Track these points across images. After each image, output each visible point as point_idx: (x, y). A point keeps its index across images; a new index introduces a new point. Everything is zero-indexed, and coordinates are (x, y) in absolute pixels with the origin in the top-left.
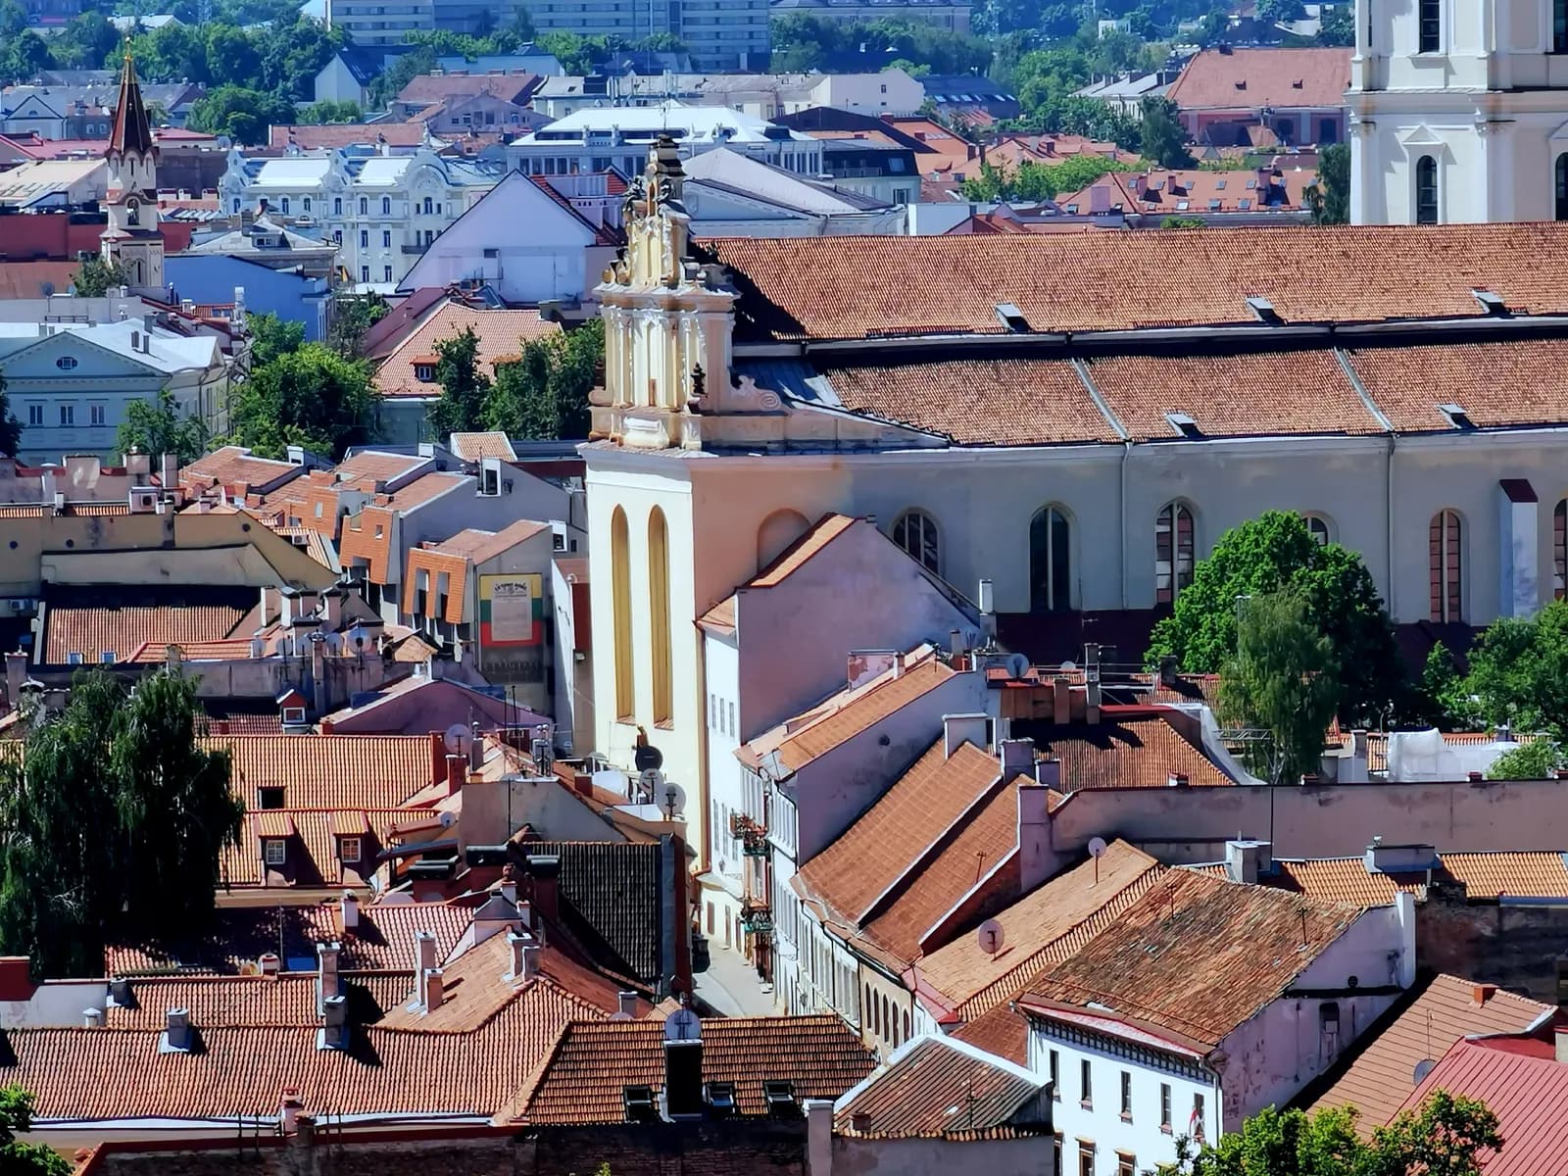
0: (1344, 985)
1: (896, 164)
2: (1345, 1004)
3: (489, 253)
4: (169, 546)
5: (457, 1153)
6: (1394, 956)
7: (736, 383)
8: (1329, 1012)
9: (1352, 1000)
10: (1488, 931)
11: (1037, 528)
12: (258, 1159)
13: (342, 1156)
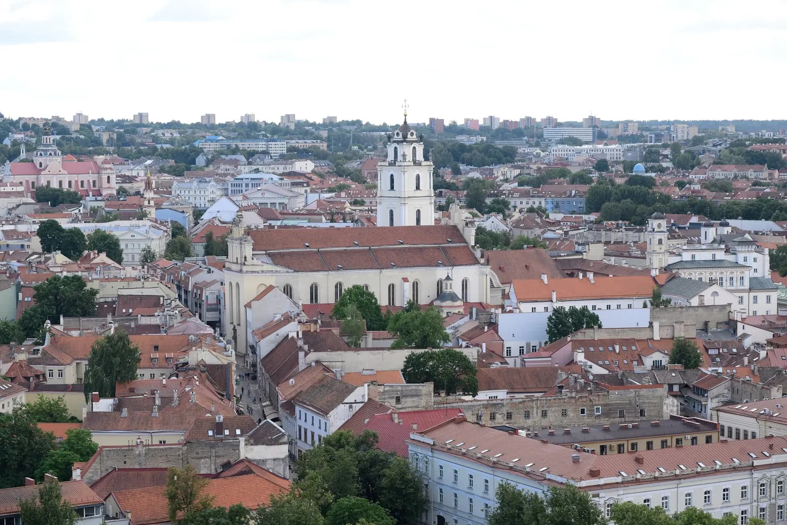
0: (354, 402)
1: (305, 185)
2: (354, 405)
3: (218, 212)
4: (143, 288)
5: (171, 448)
6: (363, 396)
7: (253, 259)
8: (351, 407)
9: (355, 404)
10: (382, 391)
11: (311, 288)
12: (132, 450)
13: (149, 449)
